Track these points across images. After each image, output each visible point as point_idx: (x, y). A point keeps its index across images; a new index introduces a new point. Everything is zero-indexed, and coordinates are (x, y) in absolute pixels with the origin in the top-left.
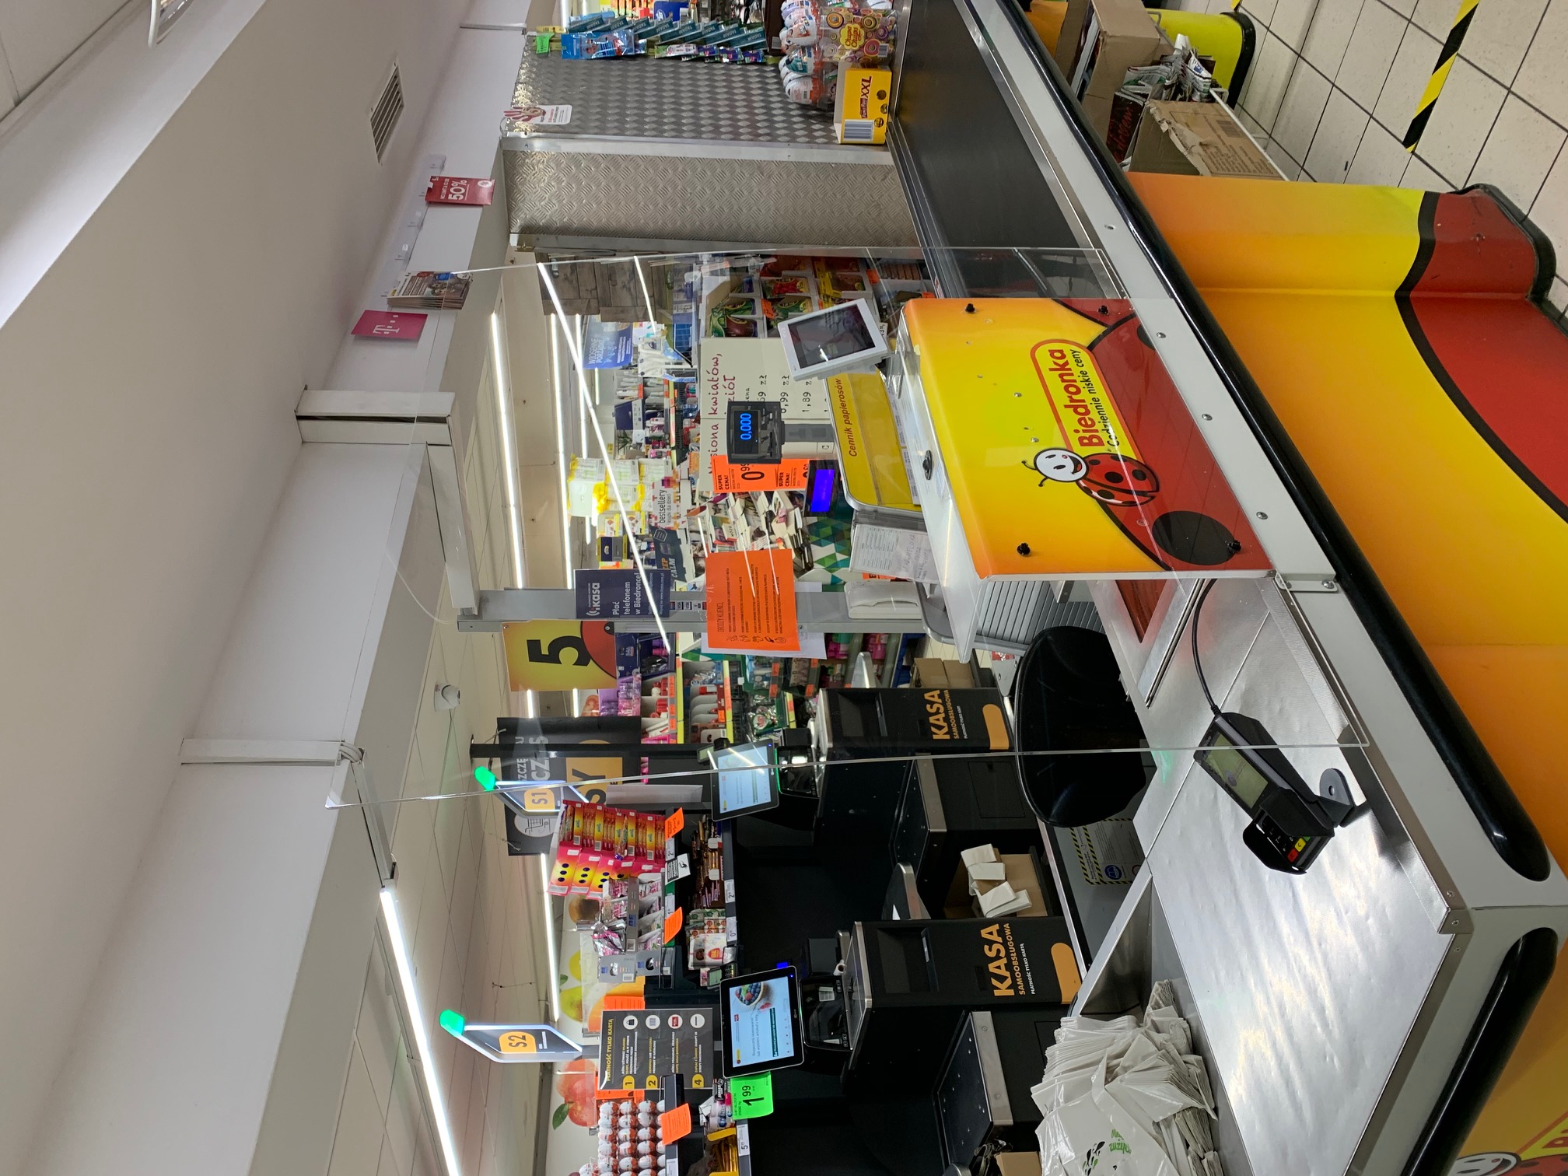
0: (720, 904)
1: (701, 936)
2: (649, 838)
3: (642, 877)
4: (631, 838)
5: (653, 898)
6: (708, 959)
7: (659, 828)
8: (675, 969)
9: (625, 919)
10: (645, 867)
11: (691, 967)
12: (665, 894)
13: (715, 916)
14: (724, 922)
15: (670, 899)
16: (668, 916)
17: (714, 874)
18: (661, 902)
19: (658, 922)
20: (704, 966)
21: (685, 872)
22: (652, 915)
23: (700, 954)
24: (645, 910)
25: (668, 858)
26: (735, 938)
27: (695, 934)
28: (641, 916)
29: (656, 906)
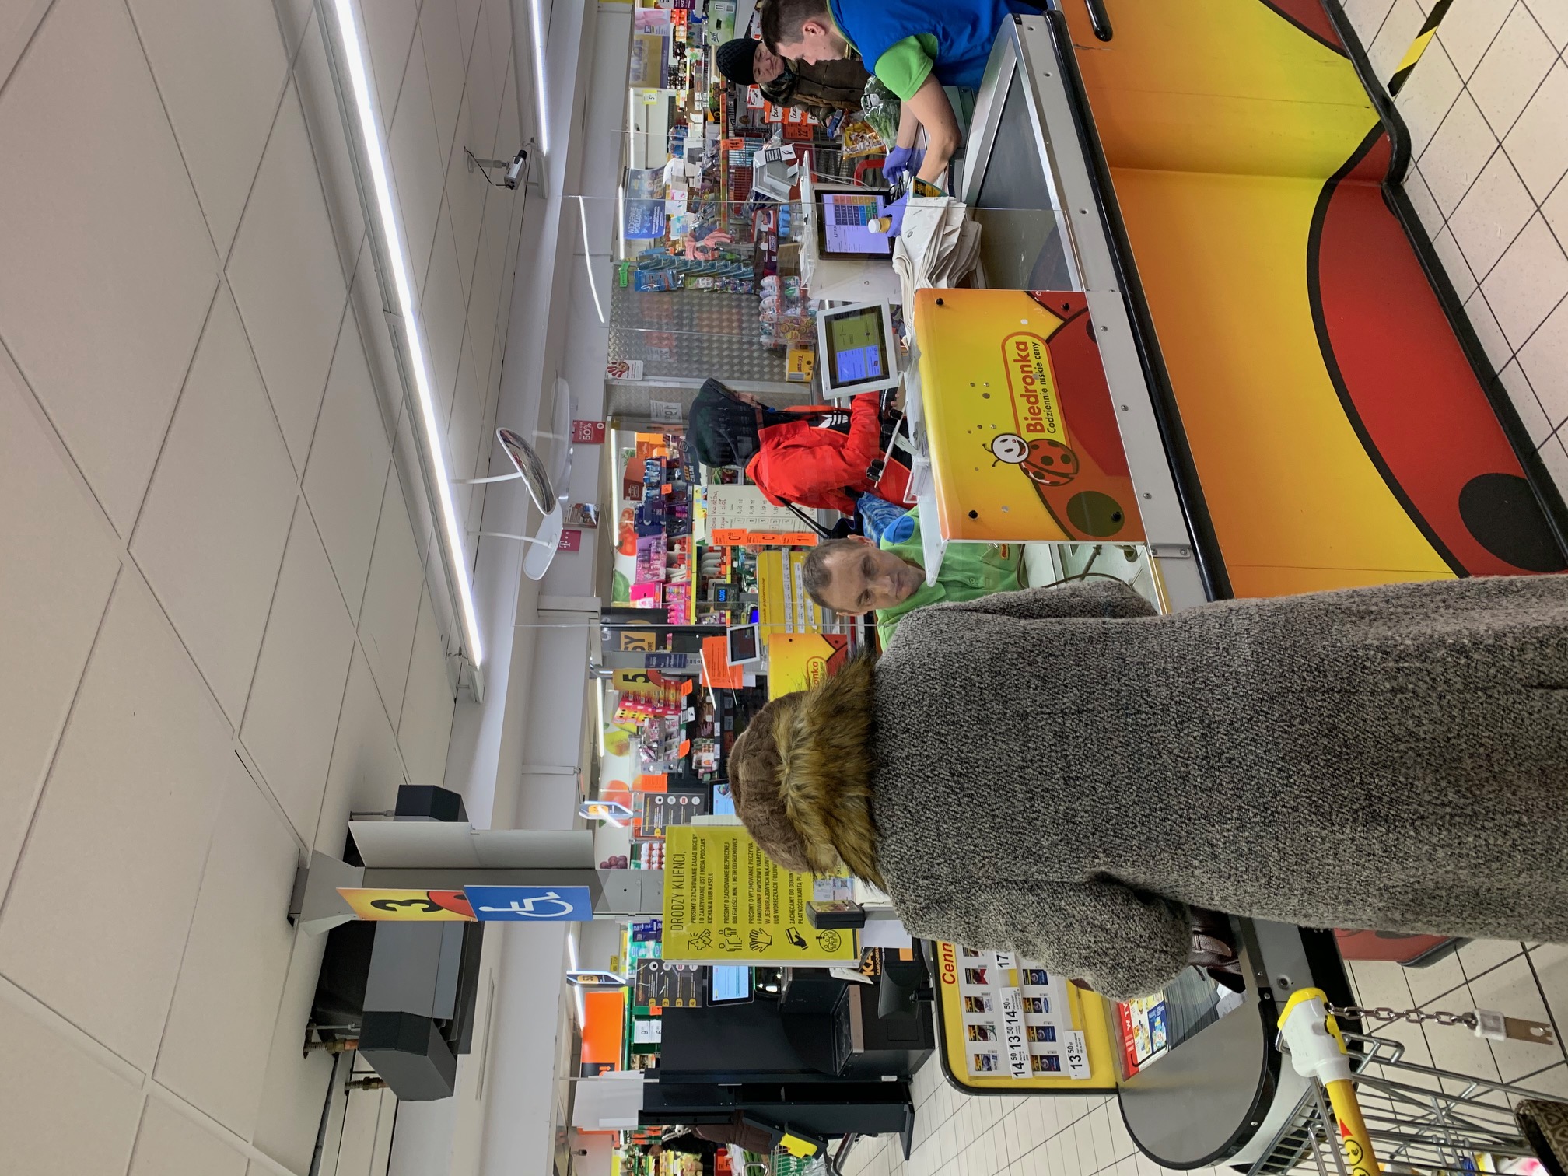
0: (711, 736)
1: (700, 754)
2: (672, 695)
3: (667, 717)
4: (662, 696)
5: (673, 729)
6: (703, 765)
7: (678, 689)
8: (684, 770)
9: (657, 742)
10: (669, 712)
11: (693, 768)
12: (680, 729)
13: (708, 743)
14: (713, 747)
15: (683, 733)
16: (682, 742)
17: (709, 718)
18: (678, 734)
19: (676, 744)
20: (701, 768)
21: (692, 718)
22: (672, 740)
23: (699, 762)
24: (669, 736)
25: (684, 708)
26: (719, 757)
27: (696, 753)
28: (666, 740)
29: (675, 735)
